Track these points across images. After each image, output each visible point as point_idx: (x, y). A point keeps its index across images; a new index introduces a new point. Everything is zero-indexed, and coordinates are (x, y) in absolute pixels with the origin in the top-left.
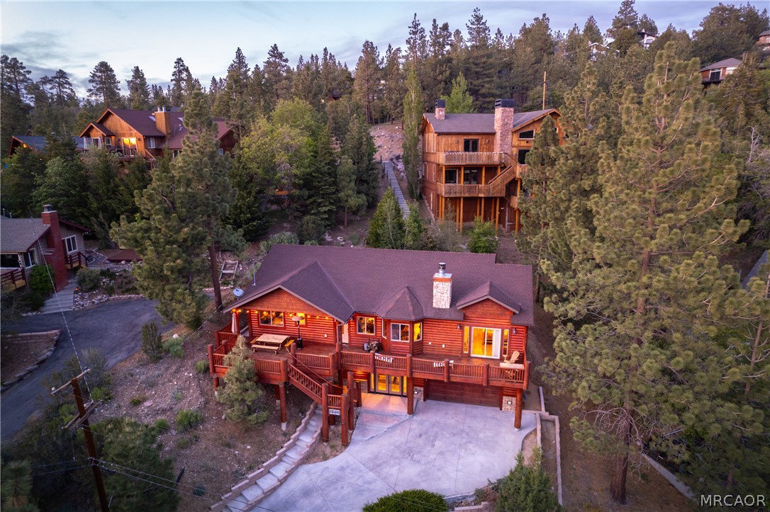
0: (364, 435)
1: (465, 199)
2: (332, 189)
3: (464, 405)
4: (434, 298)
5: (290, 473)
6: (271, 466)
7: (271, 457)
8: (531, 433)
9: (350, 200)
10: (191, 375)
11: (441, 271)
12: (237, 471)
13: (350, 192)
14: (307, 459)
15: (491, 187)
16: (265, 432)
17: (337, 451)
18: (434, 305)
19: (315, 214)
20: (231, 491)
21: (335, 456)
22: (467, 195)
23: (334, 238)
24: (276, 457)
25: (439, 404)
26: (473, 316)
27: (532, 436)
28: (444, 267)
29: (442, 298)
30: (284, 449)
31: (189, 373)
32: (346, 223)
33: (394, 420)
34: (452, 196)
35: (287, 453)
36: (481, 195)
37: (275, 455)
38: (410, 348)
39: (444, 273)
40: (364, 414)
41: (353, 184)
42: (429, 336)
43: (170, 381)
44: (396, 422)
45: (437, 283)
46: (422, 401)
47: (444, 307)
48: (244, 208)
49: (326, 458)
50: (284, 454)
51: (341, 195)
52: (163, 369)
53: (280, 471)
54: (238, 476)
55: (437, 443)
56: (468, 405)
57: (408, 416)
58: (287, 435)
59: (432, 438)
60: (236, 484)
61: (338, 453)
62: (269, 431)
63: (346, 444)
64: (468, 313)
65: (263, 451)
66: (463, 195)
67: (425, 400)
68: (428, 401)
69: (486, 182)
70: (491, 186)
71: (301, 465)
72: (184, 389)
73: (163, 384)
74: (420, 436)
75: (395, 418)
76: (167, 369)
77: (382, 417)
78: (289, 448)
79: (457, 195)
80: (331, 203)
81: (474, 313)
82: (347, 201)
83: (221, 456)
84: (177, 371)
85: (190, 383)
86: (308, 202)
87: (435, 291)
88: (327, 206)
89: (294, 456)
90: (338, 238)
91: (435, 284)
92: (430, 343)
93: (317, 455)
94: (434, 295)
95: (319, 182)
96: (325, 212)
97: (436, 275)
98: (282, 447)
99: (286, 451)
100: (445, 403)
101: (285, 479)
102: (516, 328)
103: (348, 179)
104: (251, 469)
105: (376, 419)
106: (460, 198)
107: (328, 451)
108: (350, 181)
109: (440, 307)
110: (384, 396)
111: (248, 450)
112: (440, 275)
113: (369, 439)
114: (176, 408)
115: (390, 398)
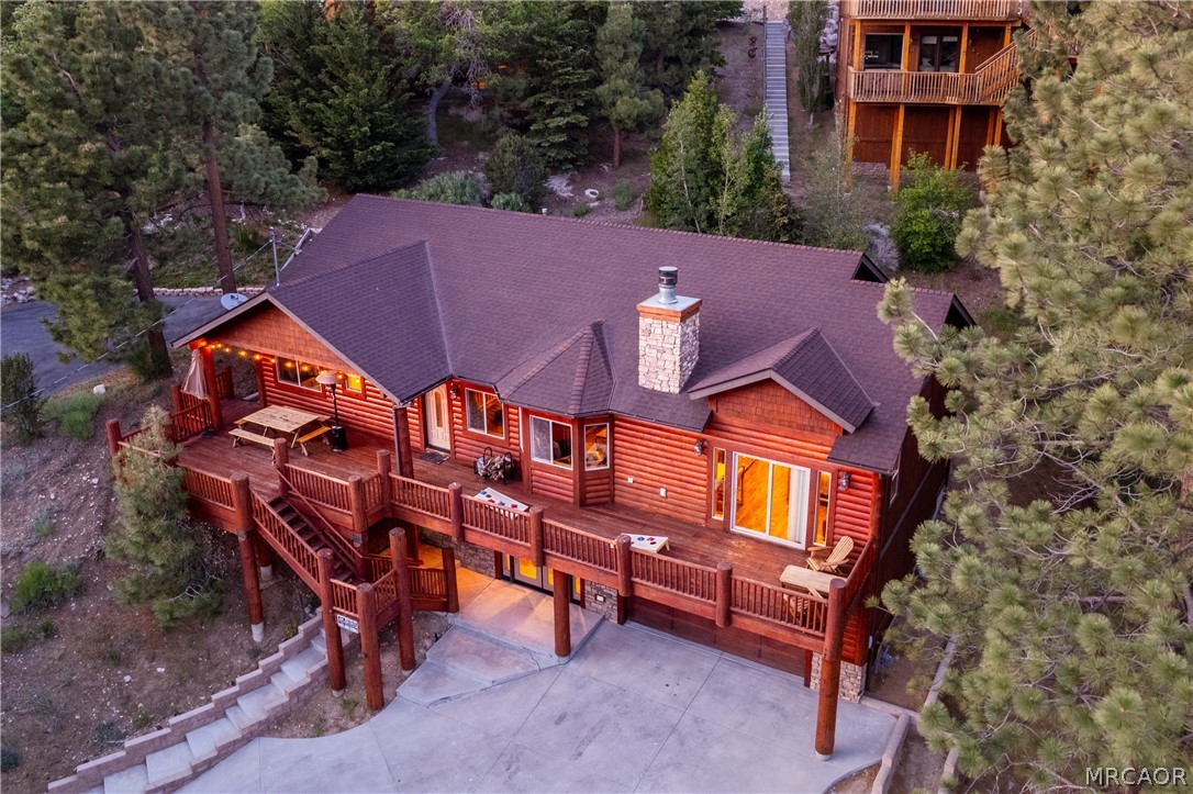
0: (426, 690)
1: (910, 109)
2: (584, 76)
3: (715, 653)
4: (641, 362)
5: (226, 751)
6: (189, 726)
7: (201, 704)
8: (860, 773)
9: (619, 102)
10: (95, 481)
11: (663, 290)
12: (111, 724)
13: (621, 83)
14: (276, 724)
15: (980, 80)
16: (212, 639)
17: (352, 719)
18: (642, 381)
19: (538, 133)
20: (75, 773)
21: (342, 729)
22: (913, 99)
23: (579, 191)
24: (211, 706)
25: (652, 638)
26: (736, 422)
27: (860, 783)
28: (672, 279)
29: (661, 363)
30: (235, 689)
31: (91, 478)
32: (616, 158)
33: (517, 663)
34: (873, 99)
35: (240, 701)
36: (952, 100)
37: (209, 701)
38: (574, 485)
39: (672, 295)
40: (456, 634)
41: (630, 65)
42: (625, 462)
43: (43, 491)
44: (519, 670)
45: (649, 321)
46: (615, 621)
47: (665, 390)
48: (358, 113)
49: (320, 730)
50: (232, 702)
51: (602, 90)
52: (36, 459)
53: (203, 743)
54: (108, 736)
55: (592, 751)
56: (726, 656)
57: (556, 658)
58: (256, 653)
59: (584, 733)
60: (97, 756)
61: (351, 724)
62: (222, 638)
63: (378, 704)
64: (724, 415)
65: (190, 685)
66: (902, 99)
67: (622, 621)
68: (631, 625)
69: (970, 68)
70: (980, 76)
71: (261, 734)
72: (66, 511)
73: (26, 495)
74: (562, 718)
75: (523, 657)
76: (46, 461)
77: (491, 650)
78: (249, 688)
79: (888, 99)
80: (577, 109)
81: (739, 415)
82: (614, 104)
83: (90, 683)
84: (67, 469)
85: (85, 500)
86: (524, 105)
87: (642, 343)
88: (568, 115)
89: (252, 710)
90: (588, 192)
91: (644, 322)
92: (630, 480)
93: (305, 719)
94: (641, 353)
95: (551, 58)
96: (559, 129)
97: (650, 303)
98: (234, 684)
99: (238, 694)
100: (669, 637)
101: (209, 764)
102: (850, 473)
103: (620, 52)
104: (144, 724)
105: (478, 653)
106: (894, 107)
107: (333, 712)
108: (626, 57)
109: (657, 388)
110: (528, 591)
111: (159, 676)
112: (660, 300)
113: (435, 703)
114: (30, 554)
115: (538, 602)
